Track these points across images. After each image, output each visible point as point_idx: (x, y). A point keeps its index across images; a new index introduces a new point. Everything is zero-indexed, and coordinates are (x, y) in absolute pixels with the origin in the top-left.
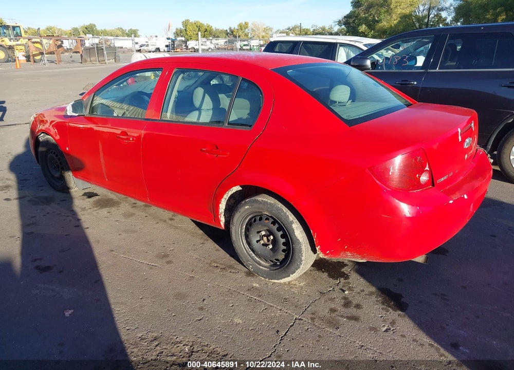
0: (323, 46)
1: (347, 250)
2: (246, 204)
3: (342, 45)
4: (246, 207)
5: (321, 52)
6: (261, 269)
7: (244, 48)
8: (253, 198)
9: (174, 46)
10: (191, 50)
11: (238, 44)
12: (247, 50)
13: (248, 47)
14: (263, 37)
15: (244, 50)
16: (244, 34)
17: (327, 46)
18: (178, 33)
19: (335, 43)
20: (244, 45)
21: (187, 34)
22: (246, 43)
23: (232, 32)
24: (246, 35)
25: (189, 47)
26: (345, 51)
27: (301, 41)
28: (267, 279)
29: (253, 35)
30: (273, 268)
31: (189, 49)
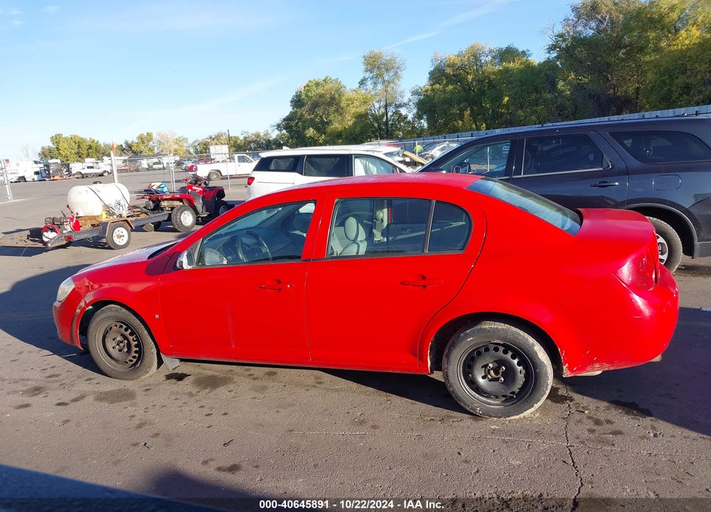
0: (333, 159)
1: (597, 361)
2: (468, 336)
3: (358, 156)
4: (469, 340)
5: (332, 166)
6: (492, 408)
7: (155, 167)
8: (478, 327)
9: (49, 172)
10: (76, 176)
11: (144, 163)
12: (159, 169)
13: (161, 166)
14: (176, 151)
15: (155, 169)
16: (146, 149)
17: (338, 159)
18: (46, 154)
19: (348, 155)
20: (155, 164)
21: (59, 154)
22: (155, 160)
23: (130, 147)
24: (151, 150)
25: (73, 172)
26: (363, 164)
27: (304, 156)
28: (502, 419)
29: (161, 149)
30: (507, 404)
31: (74, 175)
